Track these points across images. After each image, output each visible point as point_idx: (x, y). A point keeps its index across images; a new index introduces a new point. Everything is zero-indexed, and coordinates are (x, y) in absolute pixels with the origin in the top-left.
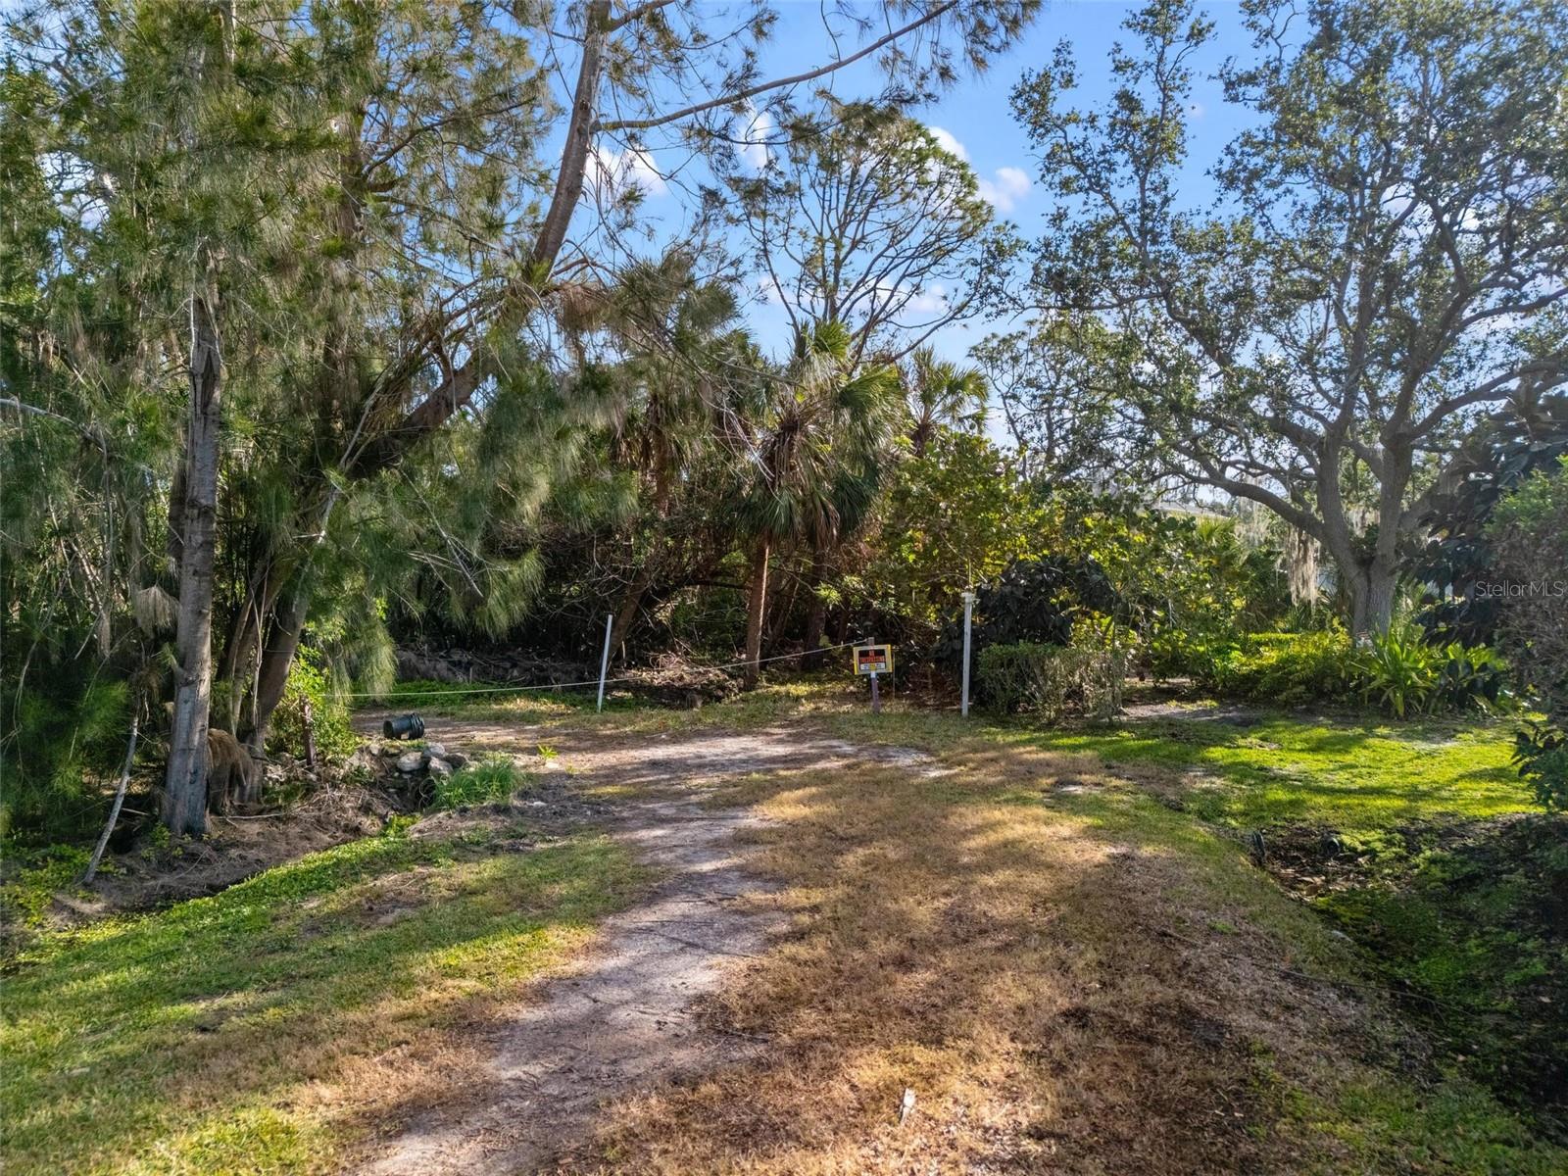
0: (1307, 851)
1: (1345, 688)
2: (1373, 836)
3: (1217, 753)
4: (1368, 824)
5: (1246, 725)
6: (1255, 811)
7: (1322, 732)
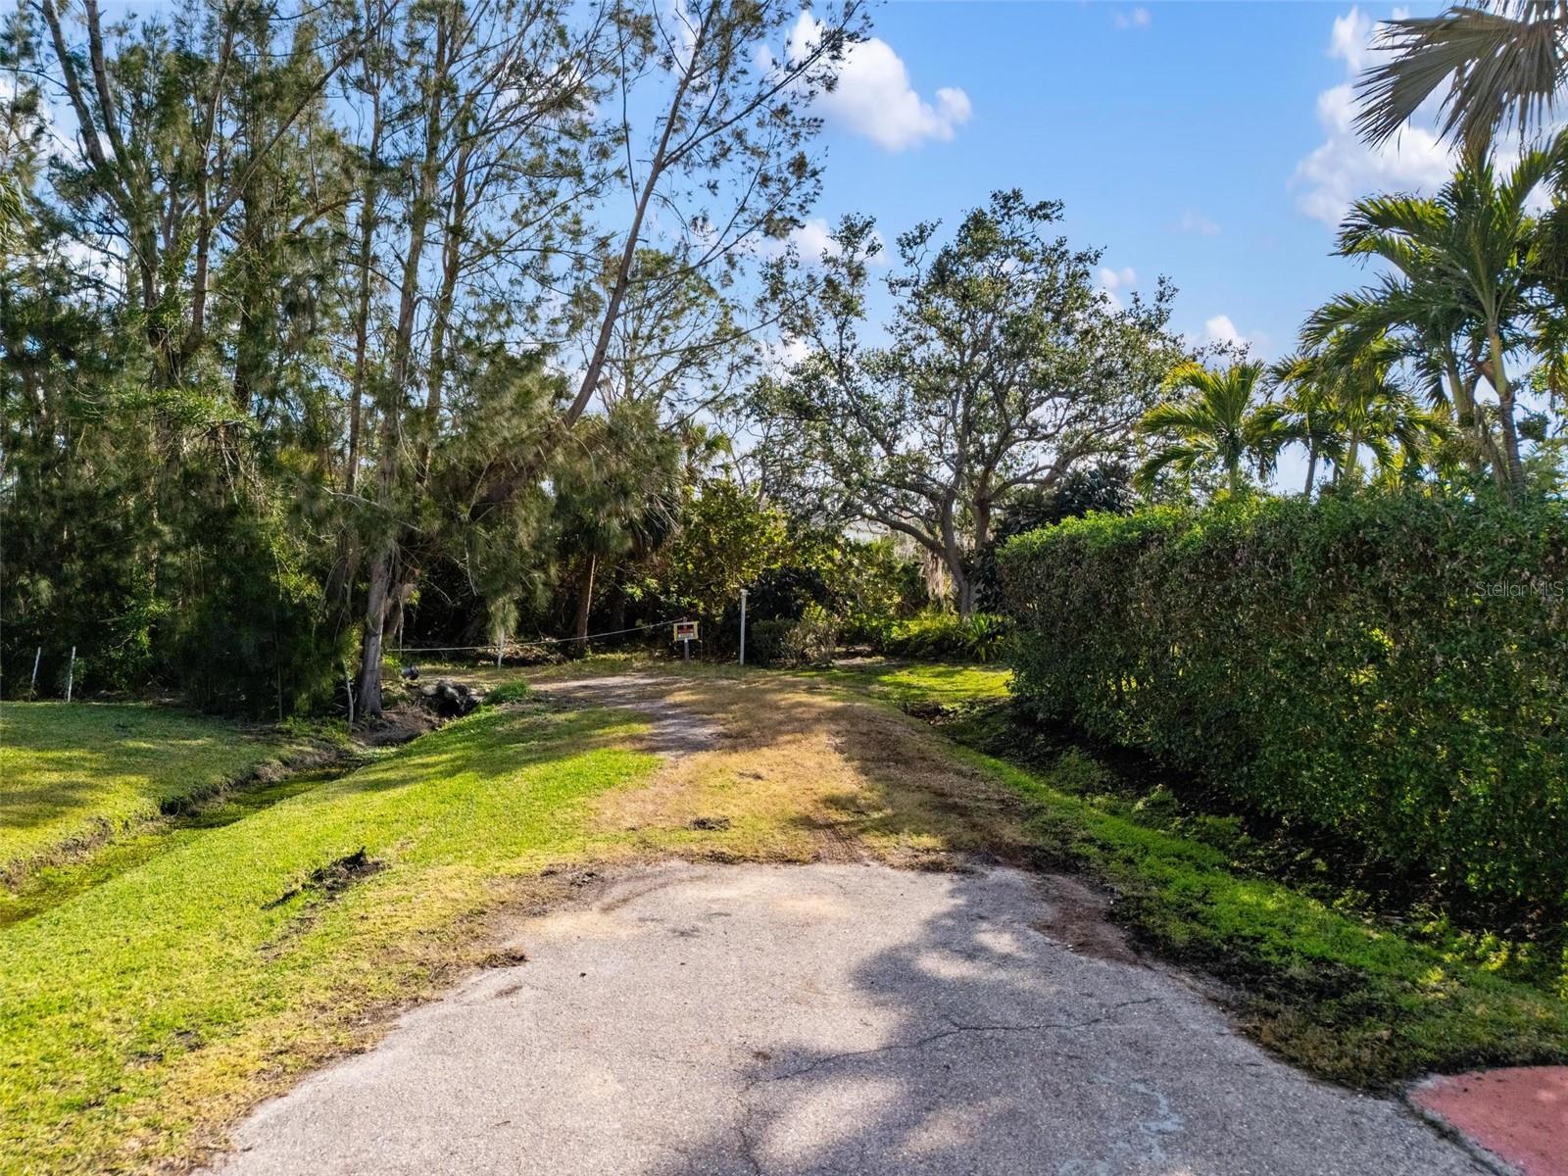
0: (928, 713)
1: (956, 647)
2: (957, 706)
3: (885, 678)
4: (956, 700)
5: (900, 667)
6: (905, 698)
7: (941, 669)
